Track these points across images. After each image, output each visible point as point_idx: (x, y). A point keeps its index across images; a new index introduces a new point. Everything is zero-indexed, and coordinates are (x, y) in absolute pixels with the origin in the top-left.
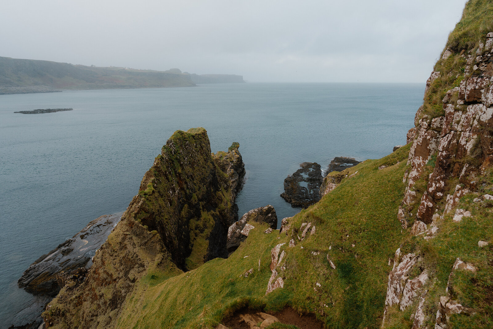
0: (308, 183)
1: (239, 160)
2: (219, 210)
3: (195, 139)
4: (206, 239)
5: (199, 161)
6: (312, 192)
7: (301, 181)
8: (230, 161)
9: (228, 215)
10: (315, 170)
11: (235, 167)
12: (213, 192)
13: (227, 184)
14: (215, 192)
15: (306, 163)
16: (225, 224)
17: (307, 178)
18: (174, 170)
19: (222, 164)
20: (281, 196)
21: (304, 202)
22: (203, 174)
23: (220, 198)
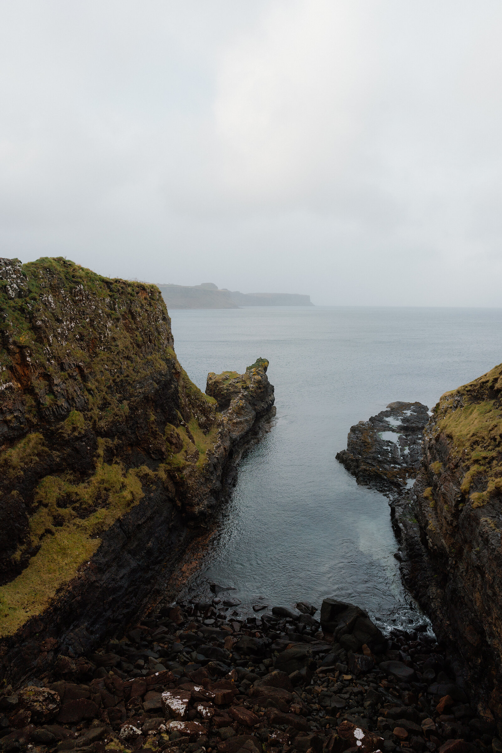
0: (399, 435)
1: (261, 386)
2: (169, 468)
3: (111, 291)
4: (93, 536)
6: (407, 451)
7: (384, 431)
8: (242, 386)
9: (190, 482)
10: (415, 414)
11: (250, 398)
12: (153, 423)
13: (207, 417)
14: (162, 424)
15: (399, 403)
16: (180, 504)
17: (399, 426)
19: (225, 391)
20: (340, 457)
21: (385, 469)
22: (121, 373)
23: (174, 441)
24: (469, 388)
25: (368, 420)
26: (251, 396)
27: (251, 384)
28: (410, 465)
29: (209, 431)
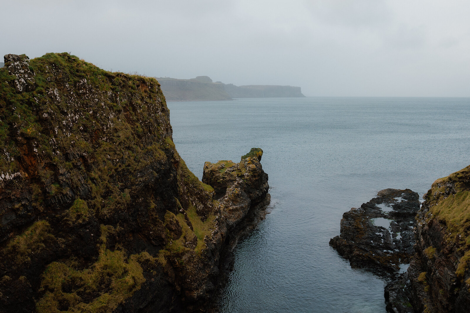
0: (391, 221)
1: (256, 174)
2: (168, 253)
3: (113, 84)
5: (116, 130)
6: (399, 237)
7: (376, 217)
8: (238, 175)
9: (190, 268)
10: (406, 201)
11: (245, 186)
12: (153, 210)
13: (205, 205)
14: (162, 212)
15: (390, 190)
16: (179, 289)
17: (390, 212)
18: (10, 124)
19: (221, 179)
20: (334, 243)
21: (379, 254)
22: (123, 163)
23: (174, 228)
24: (461, 175)
25: (360, 207)
26: (246, 184)
27: (246, 172)
28: (403, 250)
29: (206, 218)
